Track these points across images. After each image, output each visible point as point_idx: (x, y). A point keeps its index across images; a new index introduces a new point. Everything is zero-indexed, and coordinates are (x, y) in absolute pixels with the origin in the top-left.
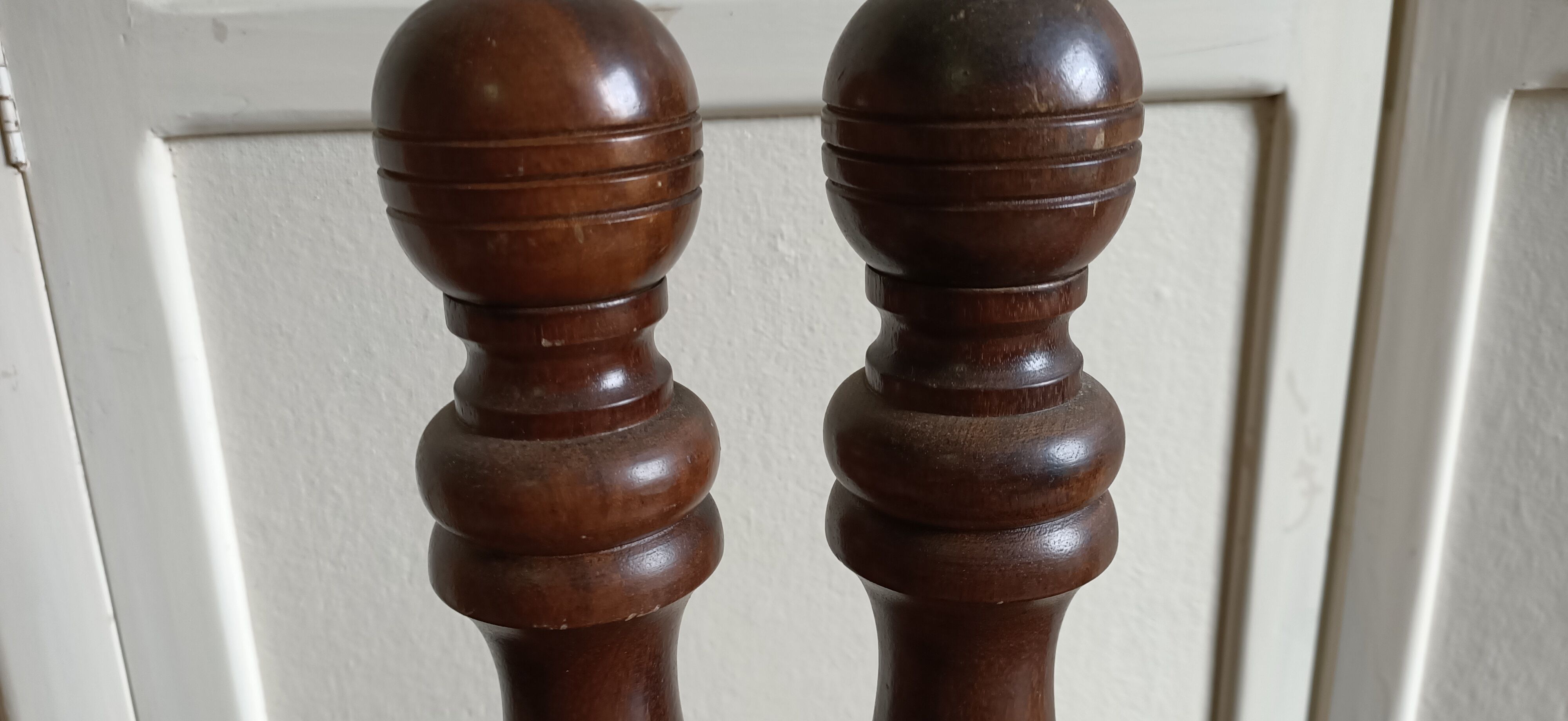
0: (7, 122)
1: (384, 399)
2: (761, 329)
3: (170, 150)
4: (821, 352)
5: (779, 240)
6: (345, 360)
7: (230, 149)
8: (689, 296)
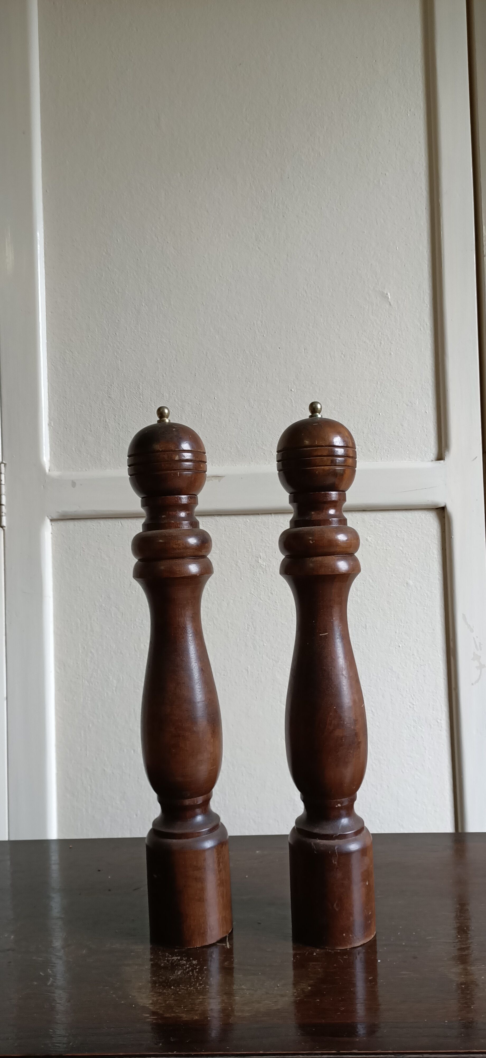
0: (2, 512)
1: (113, 616)
2: (253, 593)
3: (51, 524)
4: (276, 602)
5: (259, 559)
6: (101, 600)
7: (71, 524)
8: (226, 579)
